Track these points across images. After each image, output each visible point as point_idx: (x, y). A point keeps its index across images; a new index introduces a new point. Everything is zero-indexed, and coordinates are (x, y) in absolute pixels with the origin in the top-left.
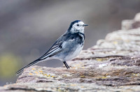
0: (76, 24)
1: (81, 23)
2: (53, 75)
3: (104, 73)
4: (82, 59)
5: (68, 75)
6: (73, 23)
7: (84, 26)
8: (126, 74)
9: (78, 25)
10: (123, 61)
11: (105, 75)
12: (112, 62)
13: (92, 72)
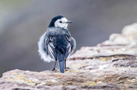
0: (59, 20)
1: (64, 20)
2: (36, 80)
3: (94, 79)
4: (84, 59)
5: (54, 81)
6: (55, 19)
7: (67, 23)
8: (120, 79)
9: (61, 22)
10: (127, 62)
11: (96, 81)
12: (115, 62)
13: (82, 76)
